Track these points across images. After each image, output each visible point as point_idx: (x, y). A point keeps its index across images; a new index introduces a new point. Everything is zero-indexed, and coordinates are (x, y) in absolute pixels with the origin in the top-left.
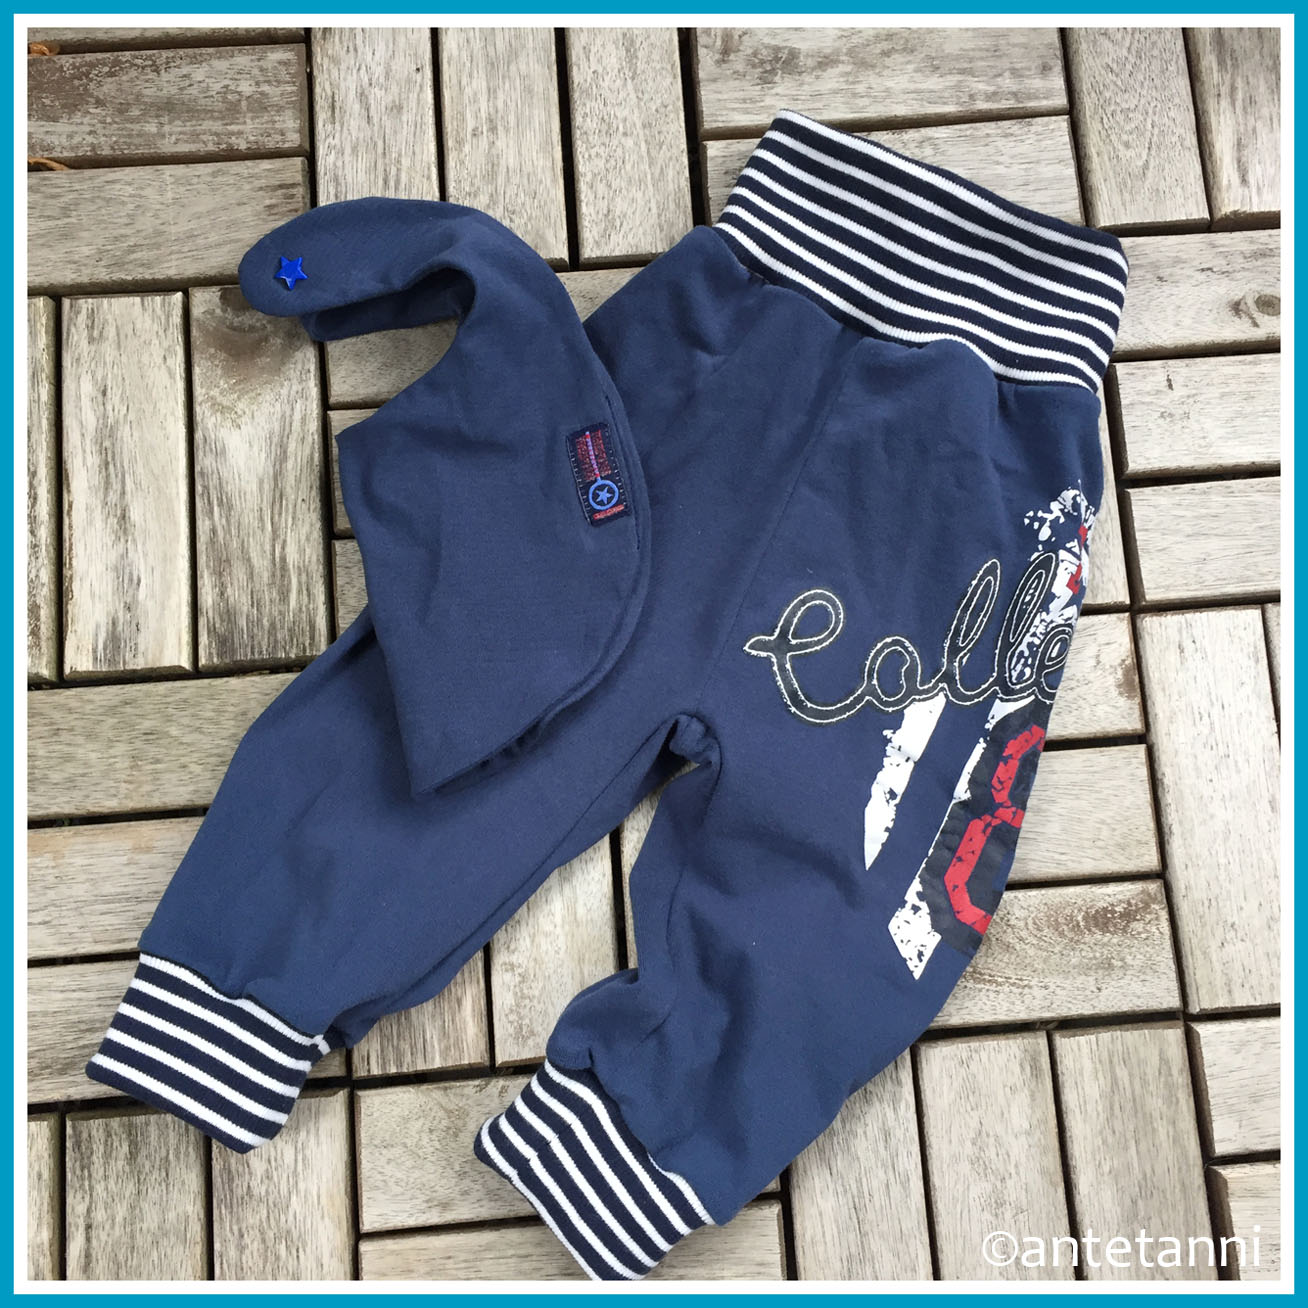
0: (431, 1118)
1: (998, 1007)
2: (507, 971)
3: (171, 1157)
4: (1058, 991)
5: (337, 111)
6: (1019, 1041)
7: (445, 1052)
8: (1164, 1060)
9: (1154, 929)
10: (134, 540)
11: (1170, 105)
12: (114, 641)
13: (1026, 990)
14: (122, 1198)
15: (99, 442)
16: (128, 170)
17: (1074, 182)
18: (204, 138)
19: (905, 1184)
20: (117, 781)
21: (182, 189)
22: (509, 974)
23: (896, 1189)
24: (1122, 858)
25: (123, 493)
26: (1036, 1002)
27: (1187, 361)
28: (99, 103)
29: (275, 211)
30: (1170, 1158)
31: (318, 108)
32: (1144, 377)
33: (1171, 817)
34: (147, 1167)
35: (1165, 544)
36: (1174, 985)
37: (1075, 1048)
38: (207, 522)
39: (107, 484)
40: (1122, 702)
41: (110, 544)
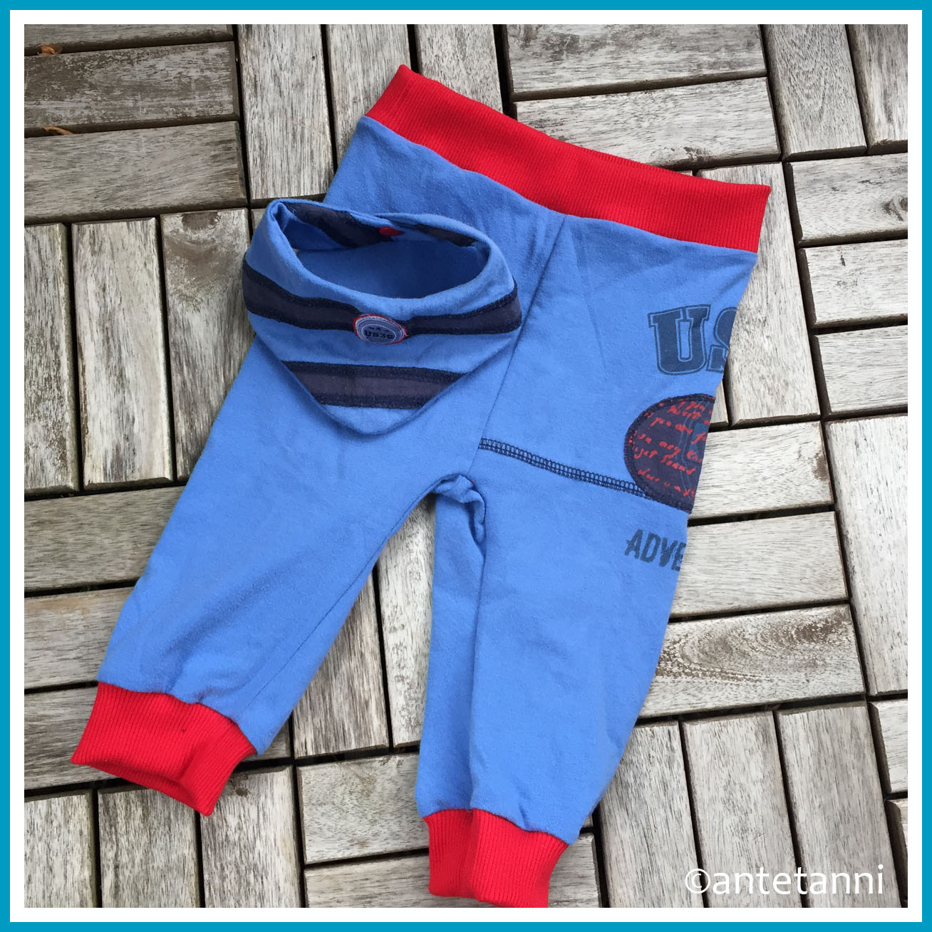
0: (350, 784)
1: (739, 695)
2: (399, 681)
3: (172, 817)
4: (780, 683)
5: (259, 89)
6: (754, 718)
7: (358, 739)
8: (854, 729)
9: (844, 638)
10: (129, 392)
11: (837, 68)
12: (118, 462)
13: (758, 683)
14: (139, 845)
15: (102, 324)
16: (114, 133)
17: (772, 123)
18: (166, 109)
19: (679, 819)
20: (123, 558)
21: (152, 146)
22: (401, 683)
23: (673, 823)
24: (821, 591)
25: (120, 359)
26: (765, 692)
27: (854, 245)
28: (92, 87)
29: (218, 159)
30: (861, 795)
31: (245, 86)
32: (825, 257)
33: (854, 561)
34: (155, 825)
35: (843, 373)
36: (859, 677)
37: (793, 721)
38: (179, 378)
39: (109, 355)
40: (817, 482)
41: (112, 395)
